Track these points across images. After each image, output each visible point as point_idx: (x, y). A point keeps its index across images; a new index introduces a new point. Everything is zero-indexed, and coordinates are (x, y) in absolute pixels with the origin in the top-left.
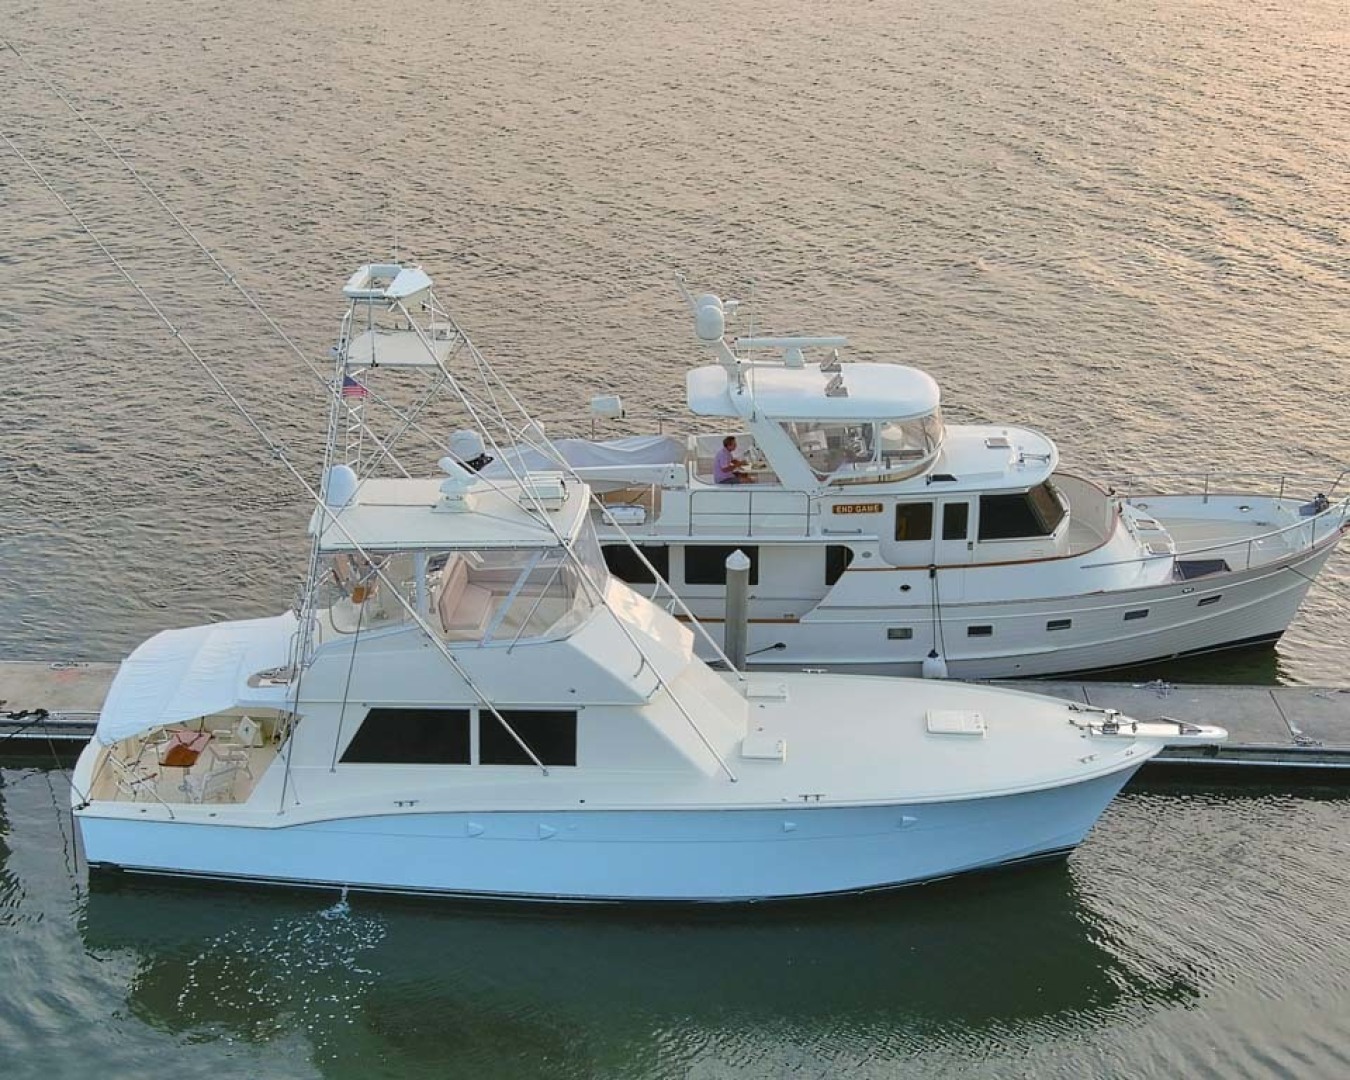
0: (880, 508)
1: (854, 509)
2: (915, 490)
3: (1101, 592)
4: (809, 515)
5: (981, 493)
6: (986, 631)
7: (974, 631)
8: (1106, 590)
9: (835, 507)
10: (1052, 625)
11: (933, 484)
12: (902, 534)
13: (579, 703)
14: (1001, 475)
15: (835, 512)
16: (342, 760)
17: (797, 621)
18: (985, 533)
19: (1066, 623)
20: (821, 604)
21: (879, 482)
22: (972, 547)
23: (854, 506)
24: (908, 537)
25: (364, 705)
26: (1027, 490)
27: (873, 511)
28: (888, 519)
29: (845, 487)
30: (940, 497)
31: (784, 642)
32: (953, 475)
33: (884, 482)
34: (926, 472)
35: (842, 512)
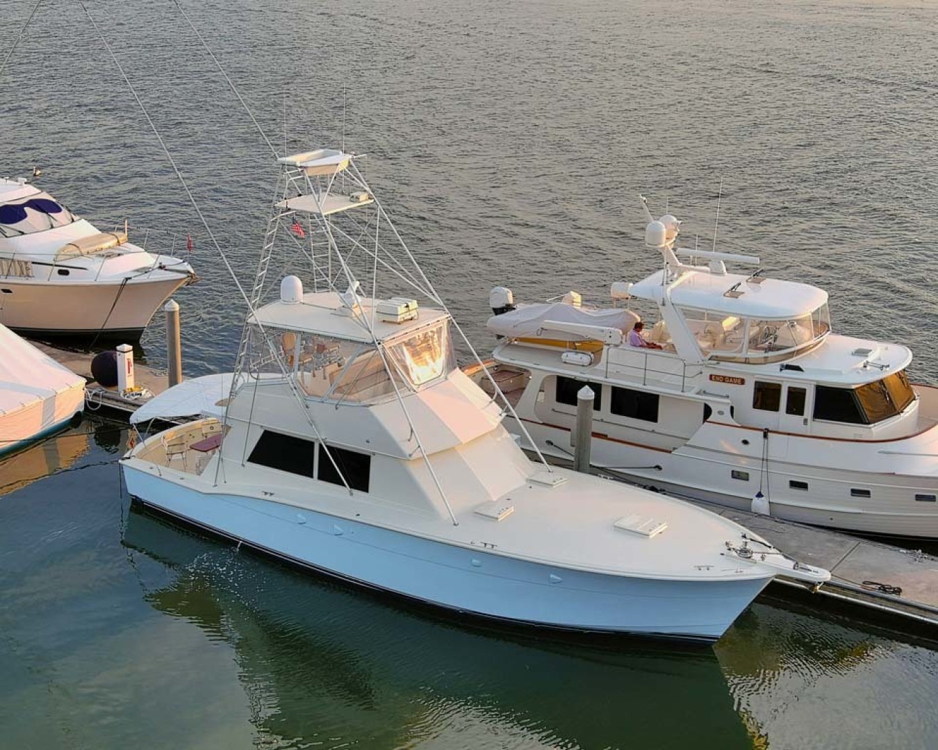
0: (743, 382)
1: (724, 379)
2: (771, 373)
3: (894, 474)
4: (684, 377)
5: (816, 384)
6: (803, 486)
7: (794, 484)
8: (896, 473)
9: (711, 376)
10: (855, 492)
11: (784, 371)
12: (759, 403)
13: (372, 451)
14: (840, 373)
15: (711, 379)
16: (249, 460)
17: (670, 452)
18: (819, 414)
19: (866, 493)
20: (688, 443)
21: (745, 363)
22: (806, 422)
23: (724, 377)
24: (761, 408)
25: (262, 427)
26: (853, 387)
27: (737, 383)
28: (748, 392)
29: (722, 363)
30: (788, 380)
31: (661, 465)
32: (801, 367)
33: (749, 363)
34: (782, 362)
35: (716, 380)
